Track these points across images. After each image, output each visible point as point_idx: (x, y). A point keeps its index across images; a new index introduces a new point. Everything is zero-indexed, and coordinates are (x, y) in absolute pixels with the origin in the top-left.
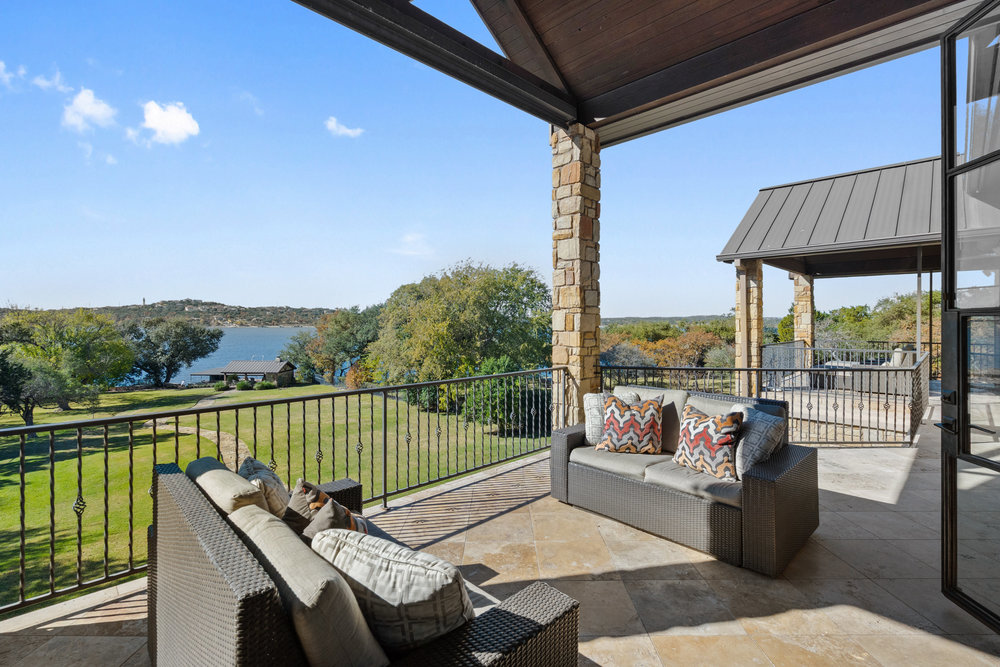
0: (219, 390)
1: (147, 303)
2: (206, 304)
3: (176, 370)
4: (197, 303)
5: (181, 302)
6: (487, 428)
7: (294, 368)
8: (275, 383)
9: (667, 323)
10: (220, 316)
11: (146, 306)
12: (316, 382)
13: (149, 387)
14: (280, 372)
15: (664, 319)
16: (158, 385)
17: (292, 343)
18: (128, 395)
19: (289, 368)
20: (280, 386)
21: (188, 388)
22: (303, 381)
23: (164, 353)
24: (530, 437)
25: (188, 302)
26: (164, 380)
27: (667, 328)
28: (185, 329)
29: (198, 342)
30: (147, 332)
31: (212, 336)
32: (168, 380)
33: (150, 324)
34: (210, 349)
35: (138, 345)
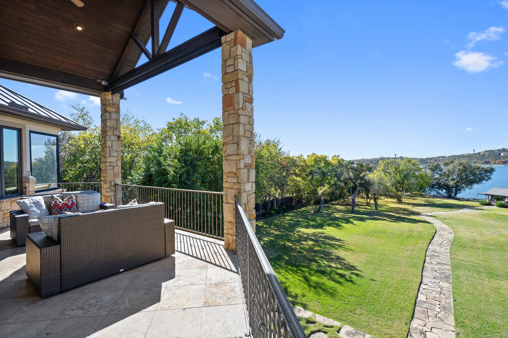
0: (482, 205)
1: (476, 152)
3: (460, 190)
5: (499, 150)
11: (475, 154)
13: (444, 197)
16: (449, 197)
18: (431, 199)
21: (466, 200)
23: (453, 180)
25: (503, 150)
26: (453, 195)
28: (464, 167)
29: (474, 175)
30: (445, 169)
31: (486, 171)
32: (455, 195)
33: (446, 164)
34: (484, 179)
35: (441, 175)
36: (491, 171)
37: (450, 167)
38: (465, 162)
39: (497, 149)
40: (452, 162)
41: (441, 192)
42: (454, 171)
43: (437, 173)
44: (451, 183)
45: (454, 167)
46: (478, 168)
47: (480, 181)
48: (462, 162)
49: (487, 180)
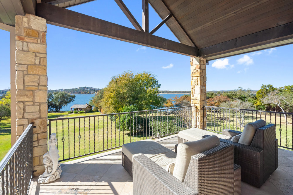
0: (69, 113)
2: (90, 88)
3: (61, 107)
4: (88, 88)
5: (84, 87)
6: (125, 132)
7: (92, 107)
8: (85, 111)
9: (212, 92)
10: (93, 91)
11: (75, 89)
12: (98, 111)
13: (54, 112)
14: (86, 108)
15: (212, 91)
16: (56, 111)
17: (91, 99)
19: (90, 107)
20: (86, 112)
21: (64, 112)
22: (95, 111)
23: (58, 102)
24: (139, 137)
25: (85, 87)
27: (212, 94)
28: (63, 95)
29: (67, 99)
30: (54, 96)
31: (72, 97)
32: (59, 110)
33: (55, 94)
34: (72, 101)
35: (52, 100)
36: (74, 97)
37: (57, 95)
38: (63, 93)
39: (83, 87)
40: (58, 93)
41: (53, 109)
42: (58, 97)
43: (51, 99)
44: (57, 104)
45: (58, 95)
46: (69, 96)
47: (70, 102)
48: (62, 92)
49: (73, 101)
